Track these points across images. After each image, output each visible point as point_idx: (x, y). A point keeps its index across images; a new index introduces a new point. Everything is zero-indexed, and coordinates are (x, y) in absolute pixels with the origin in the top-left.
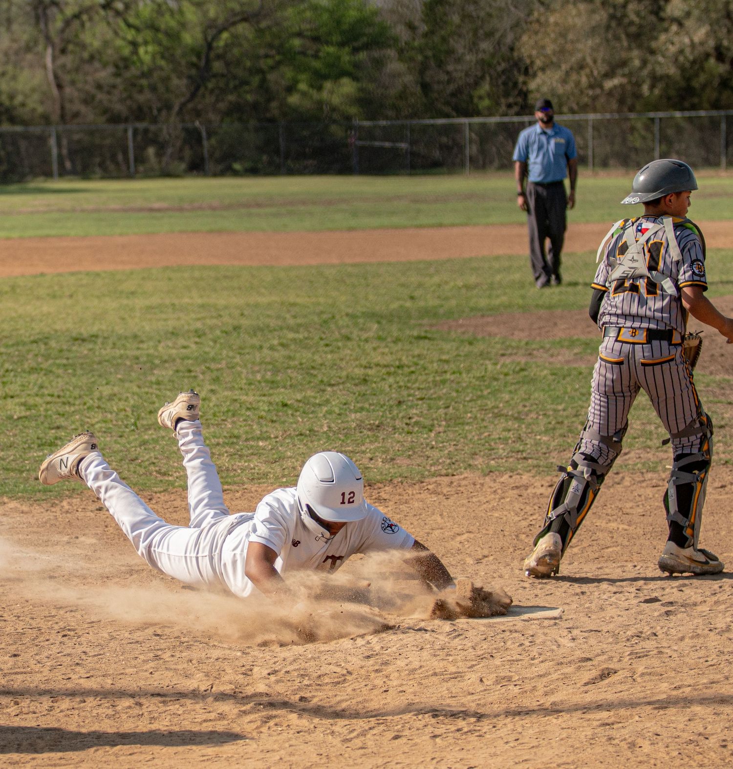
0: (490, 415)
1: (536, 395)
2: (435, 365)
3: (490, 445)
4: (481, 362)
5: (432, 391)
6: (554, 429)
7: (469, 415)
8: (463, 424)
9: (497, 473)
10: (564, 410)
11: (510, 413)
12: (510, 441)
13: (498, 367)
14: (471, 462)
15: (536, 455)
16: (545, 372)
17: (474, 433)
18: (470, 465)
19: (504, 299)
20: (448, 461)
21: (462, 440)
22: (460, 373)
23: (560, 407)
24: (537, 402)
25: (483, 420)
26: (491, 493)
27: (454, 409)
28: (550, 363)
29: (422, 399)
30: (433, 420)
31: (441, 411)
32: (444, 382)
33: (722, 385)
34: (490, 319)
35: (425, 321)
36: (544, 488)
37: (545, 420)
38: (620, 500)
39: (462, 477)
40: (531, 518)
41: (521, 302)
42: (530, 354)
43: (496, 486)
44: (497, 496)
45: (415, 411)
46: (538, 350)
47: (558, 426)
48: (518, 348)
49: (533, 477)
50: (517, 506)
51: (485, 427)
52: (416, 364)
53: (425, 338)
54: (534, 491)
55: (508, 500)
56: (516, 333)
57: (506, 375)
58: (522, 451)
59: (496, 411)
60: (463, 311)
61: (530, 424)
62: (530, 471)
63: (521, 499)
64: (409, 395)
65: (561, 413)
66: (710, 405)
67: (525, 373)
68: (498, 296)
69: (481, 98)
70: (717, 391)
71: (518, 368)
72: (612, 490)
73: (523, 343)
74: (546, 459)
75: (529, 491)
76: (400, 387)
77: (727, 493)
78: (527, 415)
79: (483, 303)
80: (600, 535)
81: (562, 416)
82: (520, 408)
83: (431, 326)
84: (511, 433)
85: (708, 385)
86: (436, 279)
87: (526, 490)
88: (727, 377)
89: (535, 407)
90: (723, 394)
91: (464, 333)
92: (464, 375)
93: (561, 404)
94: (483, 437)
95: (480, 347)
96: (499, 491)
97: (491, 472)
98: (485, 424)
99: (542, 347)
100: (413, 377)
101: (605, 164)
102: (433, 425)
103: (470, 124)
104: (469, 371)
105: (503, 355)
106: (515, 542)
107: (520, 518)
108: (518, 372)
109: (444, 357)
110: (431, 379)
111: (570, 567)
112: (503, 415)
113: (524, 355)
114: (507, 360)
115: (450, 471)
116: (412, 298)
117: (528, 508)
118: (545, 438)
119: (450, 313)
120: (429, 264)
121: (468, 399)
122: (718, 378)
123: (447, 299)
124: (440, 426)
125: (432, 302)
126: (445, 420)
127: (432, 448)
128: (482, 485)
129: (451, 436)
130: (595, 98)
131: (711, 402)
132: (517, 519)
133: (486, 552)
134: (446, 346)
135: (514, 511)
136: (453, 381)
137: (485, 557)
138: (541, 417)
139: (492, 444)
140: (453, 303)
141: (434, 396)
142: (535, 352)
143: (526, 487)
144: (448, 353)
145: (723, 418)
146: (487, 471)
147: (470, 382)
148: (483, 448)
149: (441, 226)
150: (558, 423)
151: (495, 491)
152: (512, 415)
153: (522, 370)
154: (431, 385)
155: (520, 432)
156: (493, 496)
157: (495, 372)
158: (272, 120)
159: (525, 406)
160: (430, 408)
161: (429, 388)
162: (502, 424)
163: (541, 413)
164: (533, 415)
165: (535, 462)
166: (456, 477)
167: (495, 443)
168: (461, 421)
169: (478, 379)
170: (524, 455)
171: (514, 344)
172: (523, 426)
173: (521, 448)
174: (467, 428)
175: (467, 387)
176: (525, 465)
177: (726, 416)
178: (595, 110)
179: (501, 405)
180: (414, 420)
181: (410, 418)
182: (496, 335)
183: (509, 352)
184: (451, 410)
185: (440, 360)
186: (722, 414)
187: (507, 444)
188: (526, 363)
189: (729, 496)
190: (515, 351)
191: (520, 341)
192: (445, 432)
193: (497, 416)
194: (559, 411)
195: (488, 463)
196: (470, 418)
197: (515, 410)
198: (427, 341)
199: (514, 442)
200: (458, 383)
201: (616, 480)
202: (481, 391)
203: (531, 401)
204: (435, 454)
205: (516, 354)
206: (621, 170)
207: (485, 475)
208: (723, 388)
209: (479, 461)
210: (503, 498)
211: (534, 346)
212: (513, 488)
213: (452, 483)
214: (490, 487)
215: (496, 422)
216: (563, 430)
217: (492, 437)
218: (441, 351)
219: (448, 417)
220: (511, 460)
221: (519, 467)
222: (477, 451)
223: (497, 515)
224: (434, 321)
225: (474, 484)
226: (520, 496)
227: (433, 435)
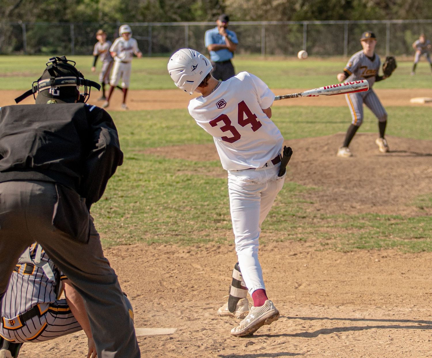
0: (161, 208)
1: (193, 196)
2: (135, 176)
3: (157, 226)
4: (164, 174)
5: (129, 192)
6: (198, 217)
7: (148, 207)
8: (143, 213)
9: (157, 244)
10: (208, 205)
11: (174, 207)
12: (170, 224)
13: (174, 178)
14: (143, 237)
15: (184, 233)
16: (202, 181)
17: (148, 219)
18: (142, 239)
19: (189, 136)
20: (129, 236)
21: (140, 223)
22: (149, 181)
23: (206, 203)
24: (192, 200)
25: (156, 211)
26: (151, 256)
27: (140, 203)
28: (207, 176)
29: (122, 197)
30: (125, 210)
31: (132, 205)
32: (137, 186)
33: (310, 192)
34: (177, 148)
35: (137, 148)
36: (184, 253)
37: (195, 211)
38: (230, 262)
39: (135, 246)
40: (172, 272)
41: (198, 137)
42: (196, 170)
43: (155, 251)
44: (155, 258)
45: (115, 204)
46: (201, 167)
47: (202, 215)
48: (189, 166)
49: (179, 246)
50: (165, 264)
51: (157, 215)
52: (123, 175)
53: (133, 159)
54: (178, 255)
55: (161, 260)
56: (191, 157)
57: (178, 183)
58: (176, 230)
59: (165, 205)
60: (162, 143)
61: (184, 214)
62: (178, 243)
63: (169, 260)
64: (114, 194)
65: (206, 207)
66: (299, 204)
67: (190, 182)
68: (185, 134)
69: (196, 10)
70: (306, 195)
71: (185, 179)
72: (226, 256)
73: (193, 163)
74: (190, 236)
75: (175, 255)
76: (110, 189)
77: (297, 259)
78: (184, 208)
79: (175, 137)
80: (213, 283)
81: (206, 209)
82: (181, 203)
83: (140, 151)
84: (171, 219)
85: (301, 191)
86: (150, 123)
87: (174, 254)
88: (314, 187)
89: (190, 203)
90: (310, 197)
91: (158, 156)
92: (151, 182)
93: (207, 201)
94: (153, 221)
95: (166, 165)
96: (156, 255)
97: (153, 243)
98: (157, 213)
99: (205, 166)
100: (120, 183)
101: (272, 53)
102: (124, 214)
103: (189, 26)
104: (155, 180)
105: (179, 170)
106: (159, 287)
107: (165, 272)
108: (185, 181)
109: (141, 171)
110: (130, 184)
111: (190, 303)
112: (169, 208)
113: (192, 171)
114: (180, 174)
115: (129, 242)
116: (132, 134)
117: (172, 266)
118: (192, 223)
119: (153, 144)
120: (148, 112)
121: (150, 197)
122: (308, 187)
123: (154, 134)
124: (129, 214)
125: (144, 136)
126: (133, 210)
127: (121, 227)
128: (147, 251)
129: (134, 220)
130: (266, 11)
131: (300, 202)
132: (164, 272)
133: (139, 293)
134: (144, 164)
135: (163, 267)
136: (144, 186)
137: (138, 296)
138: (193, 209)
139: (159, 225)
140: (157, 137)
141: (130, 195)
142: (199, 169)
143: (173, 253)
144: (145, 168)
145: (305, 212)
146: (151, 242)
147: (154, 187)
148: (152, 228)
149: (161, 89)
150: (202, 213)
151: (154, 255)
152: (175, 208)
153: (188, 180)
154: (130, 188)
155: (177, 219)
156: (152, 258)
157: (171, 181)
158: (67, 21)
159: (184, 202)
160: (125, 202)
161: (127, 190)
162: (167, 213)
163: (193, 207)
164: (188, 208)
165: (182, 237)
166: (132, 246)
167: (160, 225)
168: (142, 211)
169: (159, 185)
170: (177, 233)
171: (187, 164)
172: (180, 215)
173: (175, 229)
174: (145, 215)
175: (152, 190)
176: (176, 239)
177: (308, 211)
178: (266, 19)
179: (169, 202)
180: (113, 210)
181: (111, 208)
182: (178, 157)
183: (184, 168)
184: (138, 204)
185: (139, 173)
186: (306, 209)
187: (168, 226)
188: (192, 176)
189: (297, 260)
190: (186, 168)
191: (191, 162)
192: (131, 217)
193: (165, 208)
194: (205, 206)
195: (153, 237)
196: (149, 209)
197: (178, 205)
198: (134, 161)
199: (172, 225)
200: (147, 187)
201: (230, 249)
202: (160, 192)
203: (189, 199)
204: (122, 231)
205: (187, 170)
206: (283, 57)
207: (149, 245)
208: (310, 194)
209: (148, 236)
210: (158, 259)
211: (200, 165)
212: (165, 254)
213: (128, 249)
214: (151, 253)
215: (164, 212)
216: (204, 218)
217: (159, 221)
218: (141, 167)
219: (135, 208)
220: (168, 236)
221: (172, 240)
222: (148, 229)
223: (151, 270)
224: (142, 148)
225: (142, 250)
226: (169, 258)
227: (123, 219)
